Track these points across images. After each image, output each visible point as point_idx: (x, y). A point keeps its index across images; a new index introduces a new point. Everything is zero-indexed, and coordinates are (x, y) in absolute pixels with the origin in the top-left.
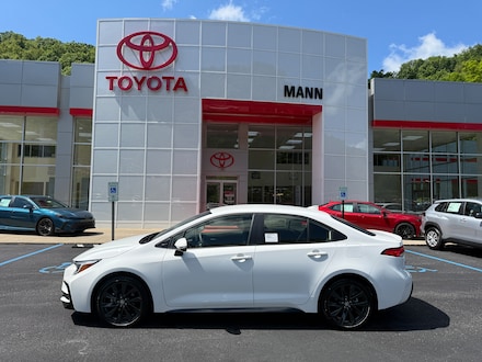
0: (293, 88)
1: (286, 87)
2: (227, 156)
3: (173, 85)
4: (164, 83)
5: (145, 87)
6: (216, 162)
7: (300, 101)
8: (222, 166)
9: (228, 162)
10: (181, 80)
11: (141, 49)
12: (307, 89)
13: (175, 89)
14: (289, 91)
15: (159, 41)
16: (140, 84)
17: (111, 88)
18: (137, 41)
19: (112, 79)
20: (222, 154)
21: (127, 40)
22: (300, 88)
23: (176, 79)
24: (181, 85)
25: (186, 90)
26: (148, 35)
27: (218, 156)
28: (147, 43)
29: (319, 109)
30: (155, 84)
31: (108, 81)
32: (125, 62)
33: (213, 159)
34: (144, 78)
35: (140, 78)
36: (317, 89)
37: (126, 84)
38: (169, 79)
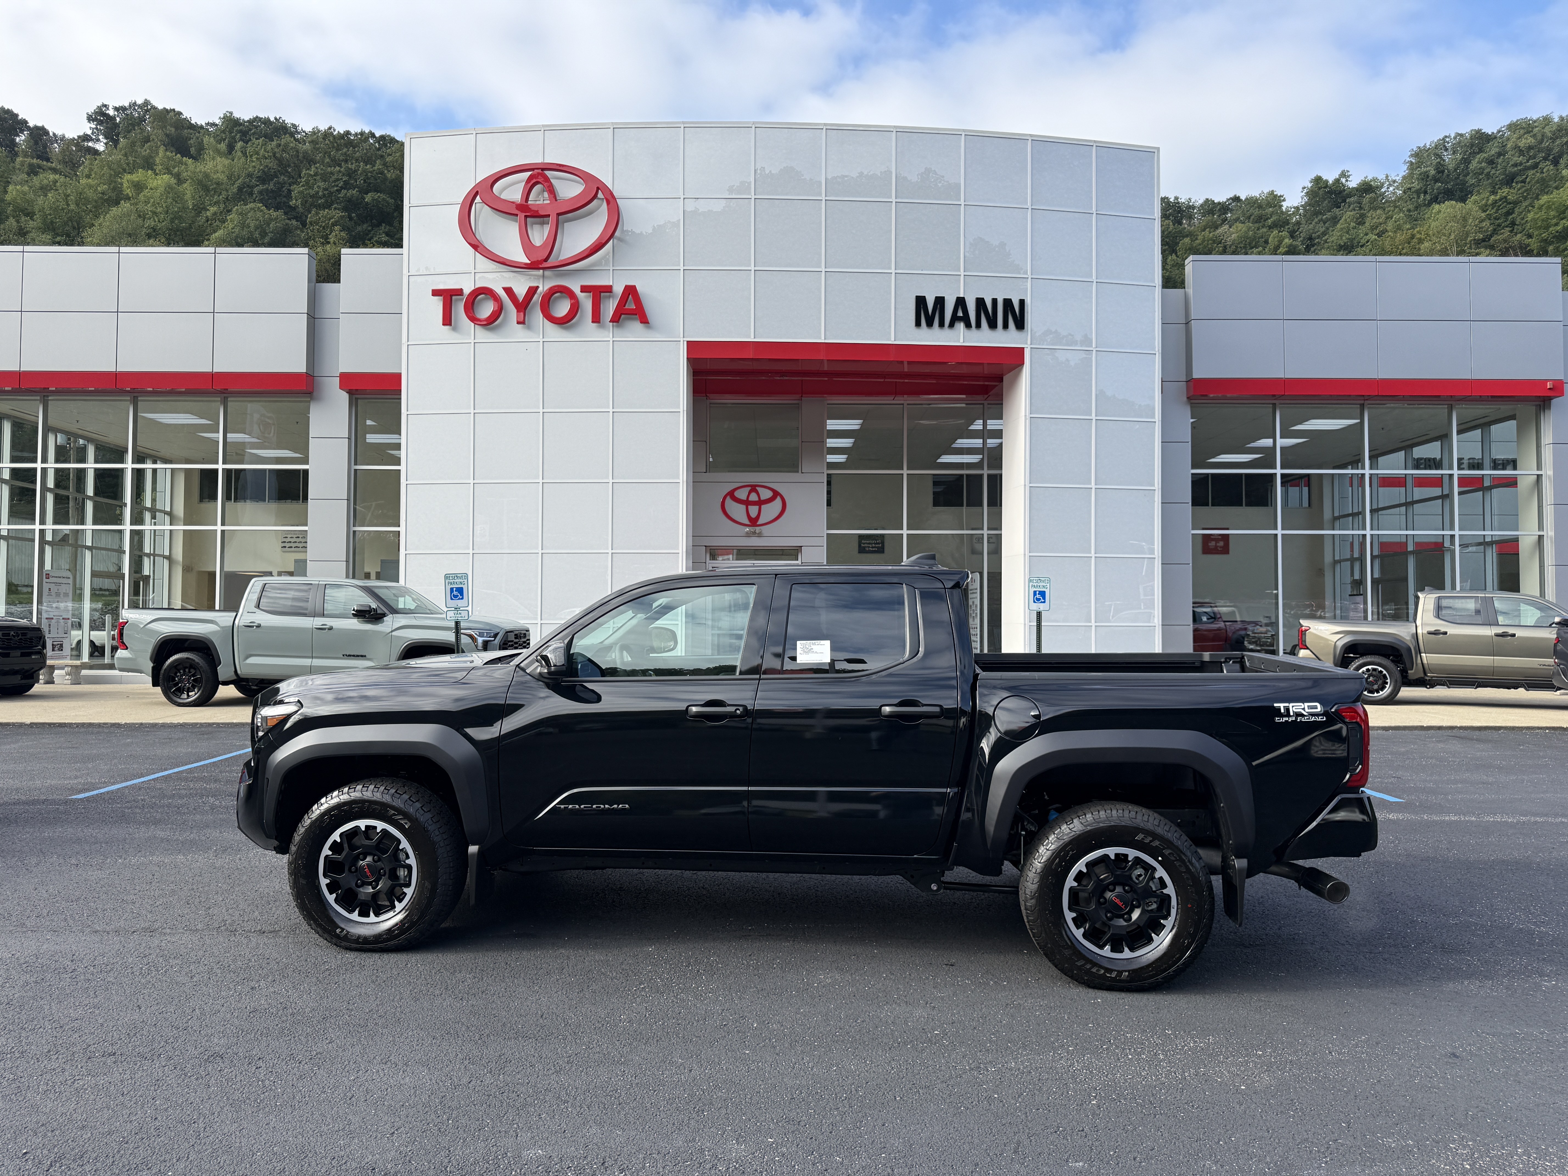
0: (940, 302)
1: (921, 301)
2: (766, 494)
3: (610, 307)
4: (586, 302)
5: (537, 317)
6: (737, 511)
7: (959, 337)
9: (771, 510)
10: (630, 291)
11: (525, 212)
12: (980, 302)
13: (616, 319)
14: (928, 312)
15: (569, 189)
16: (523, 306)
17: (447, 320)
18: (512, 190)
19: (448, 296)
20: (753, 488)
21: (484, 190)
22: (961, 302)
23: (619, 289)
24: (632, 309)
25: (644, 320)
26: (538, 175)
27: (742, 494)
29: (1015, 357)
30: (562, 308)
31: (437, 304)
33: (730, 504)
34: (532, 291)
35: (521, 292)
36: (1008, 303)
37: (486, 309)
38: (598, 293)
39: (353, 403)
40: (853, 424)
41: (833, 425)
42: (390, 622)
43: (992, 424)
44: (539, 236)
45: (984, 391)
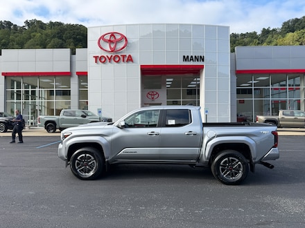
0: (188, 57)
1: (184, 57)
2: (155, 93)
3: (126, 59)
4: (122, 58)
5: (113, 61)
6: (150, 96)
7: (192, 63)
8: (153, 98)
9: (156, 96)
10: (130, 56)
11: (110, 41)
12: (195, 56)
13: (127, 61)
14: (186, 59)
15: (118, 37)
16: (110, 59)
17: (96, 62)
18: (107, 37)
19: (96, 57)
20: (153, 92)
21: (102, 37)
22: (192, 57)
23: (127, 56)
24: (130, 59)
25: (132, 61)
26: (112, 35)
27: (151, 93)
28: (113, 39)
29: (202, 67)
30: (117, 59)
31: (94, 59)
32: (101, 48)
33: (148, 95)
34: (112, 56)
35: (109, 56)
36: (201, 57)
37: (103, 60)
38: (124, 56)
39: (79, 77)
40: (171, 80)
41: (168, 80)
42: (87, 118)
43: (198, 79)
44: (112, 46)
45: (197, 73)
